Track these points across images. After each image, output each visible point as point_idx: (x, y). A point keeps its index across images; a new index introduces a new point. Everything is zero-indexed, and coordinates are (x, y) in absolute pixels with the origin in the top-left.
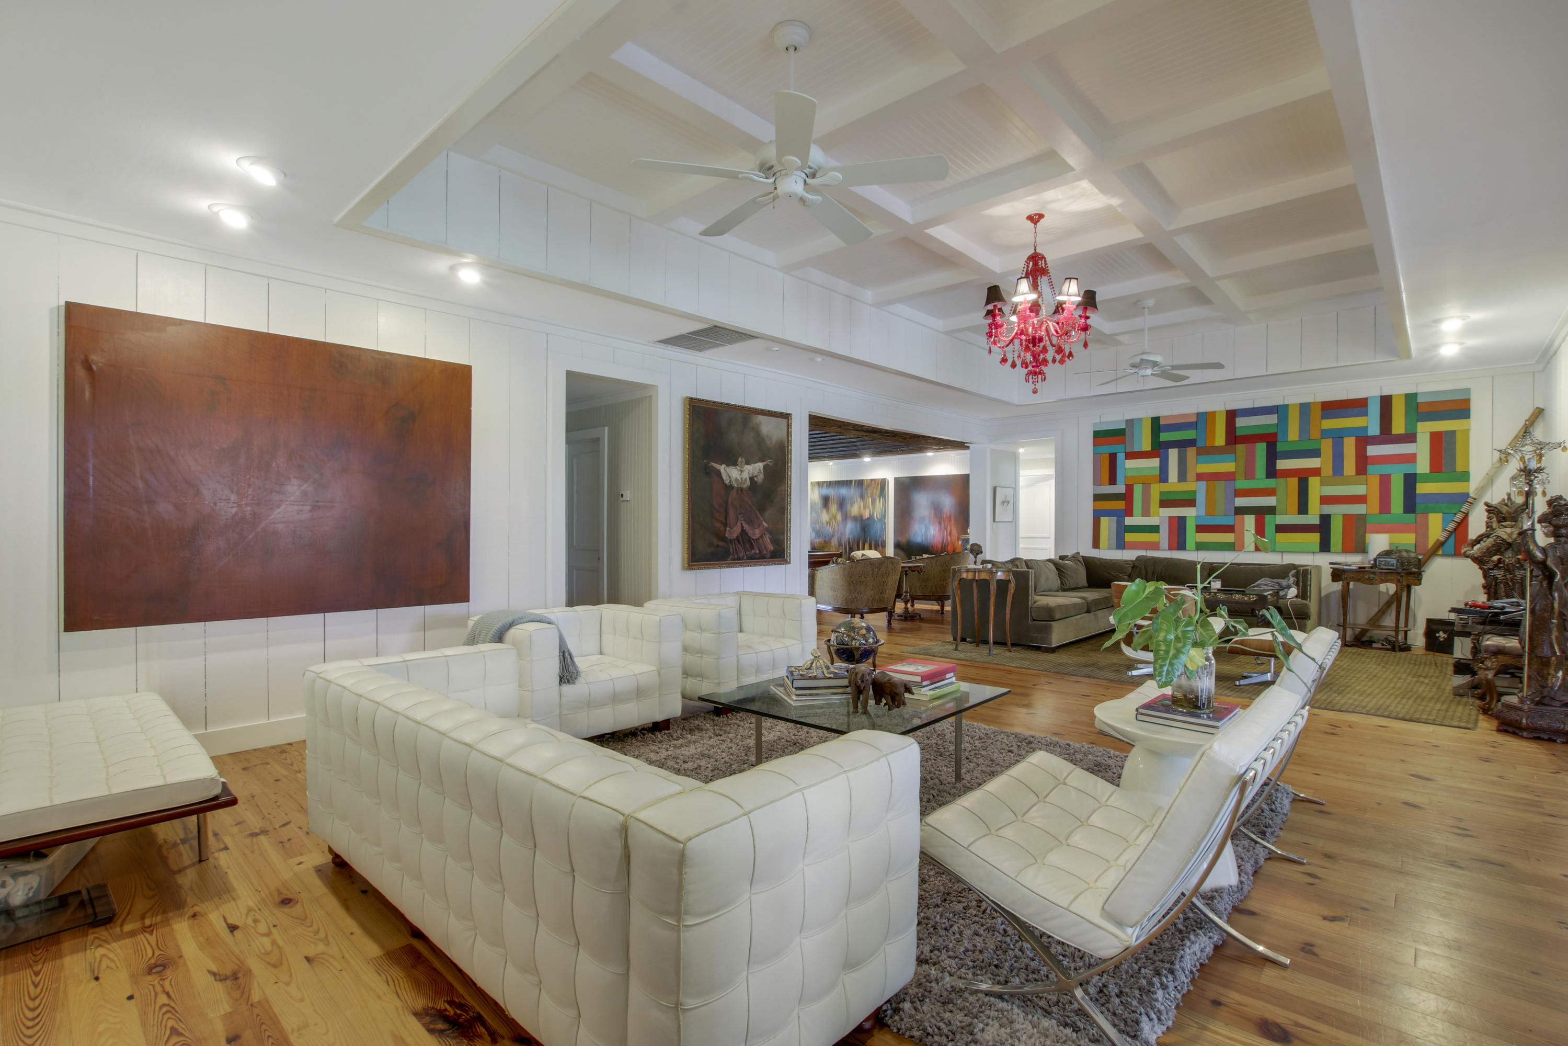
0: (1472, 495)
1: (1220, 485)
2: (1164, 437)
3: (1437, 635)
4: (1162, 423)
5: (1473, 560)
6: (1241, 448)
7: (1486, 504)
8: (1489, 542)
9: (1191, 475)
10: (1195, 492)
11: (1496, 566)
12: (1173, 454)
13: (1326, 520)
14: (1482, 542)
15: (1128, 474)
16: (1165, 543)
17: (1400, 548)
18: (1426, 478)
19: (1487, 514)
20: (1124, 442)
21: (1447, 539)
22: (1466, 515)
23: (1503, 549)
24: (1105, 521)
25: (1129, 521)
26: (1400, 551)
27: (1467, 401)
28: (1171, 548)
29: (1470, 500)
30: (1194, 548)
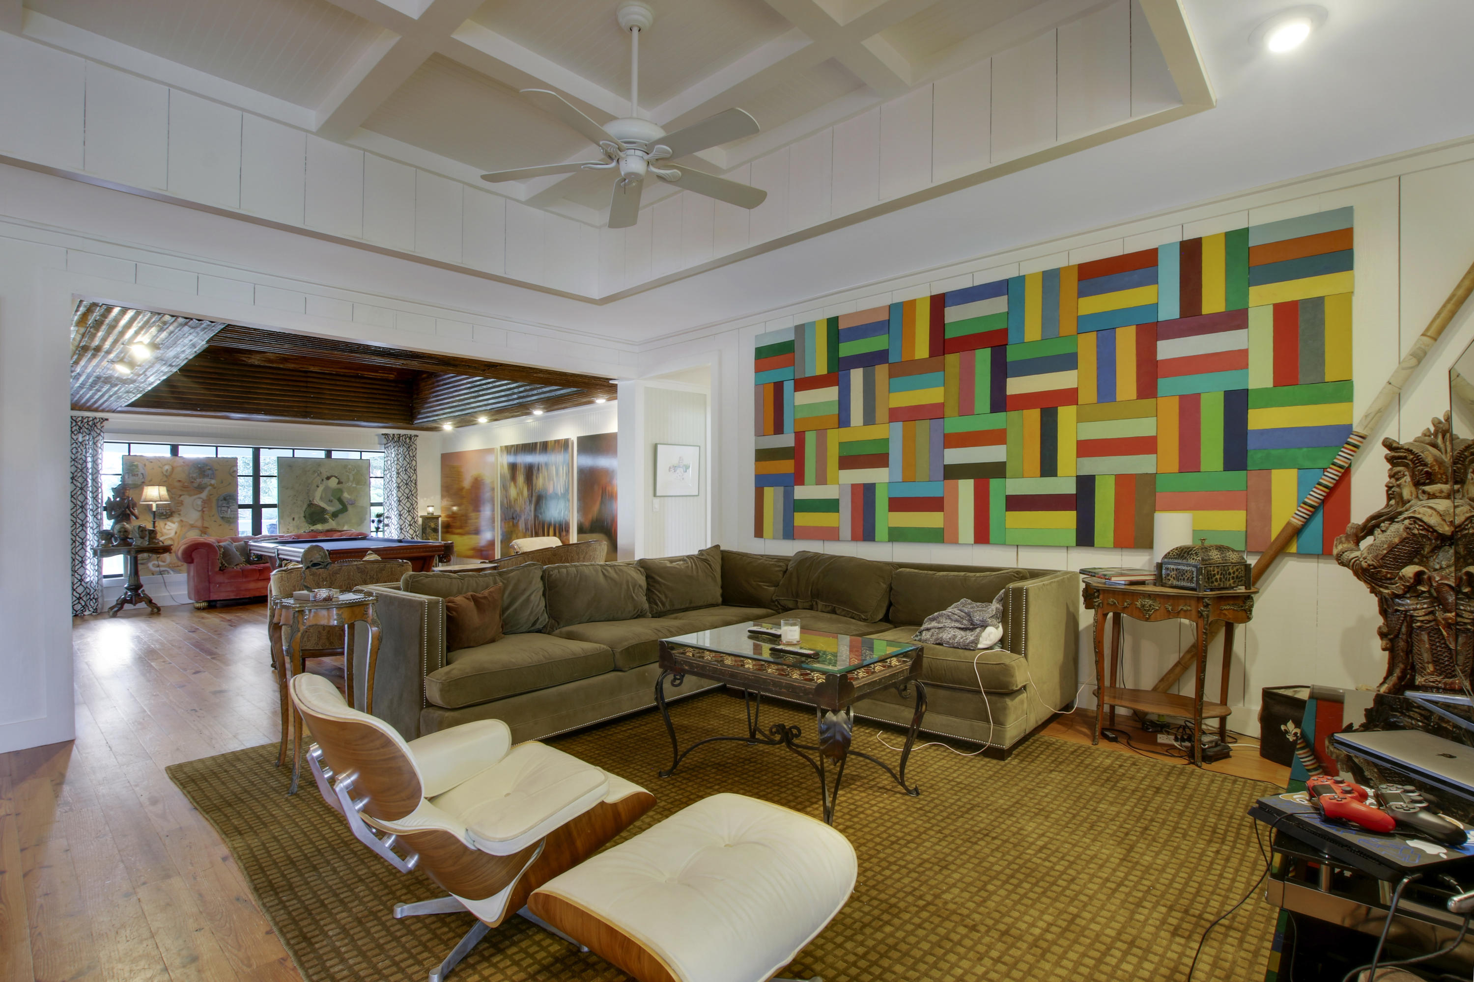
0: (1356, 428)
1: (923, 427)
2: (847, 349)
3: (1283, 727)
4: (842, 326)
5: (1356, 574)
6: (952, 360)
7: (1388, 444)
8: (1393, 532)
9: (882, 413)
10: (886, 441)
11: (1412, 589)
12: (857, 376)
13: (1086, 484)
14: (1377, 532)
15: (799, 416)
16: (846, 531)
17: (1207, 543)
18: (1268, 399)
19: (1389, 466)
20: (792, 363)
21: (1307, 522)
22: (1346, 472)
23: (1427, 549)
24: (769, 492)
25: (801, 493)
26: (1206, 549)
27: (1348, 234)
28: (855, 538)
29: (1353, 439)
30: (887, 539)
